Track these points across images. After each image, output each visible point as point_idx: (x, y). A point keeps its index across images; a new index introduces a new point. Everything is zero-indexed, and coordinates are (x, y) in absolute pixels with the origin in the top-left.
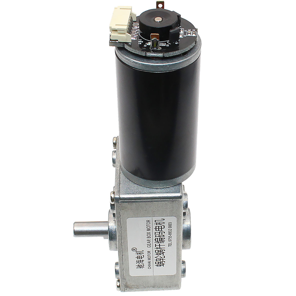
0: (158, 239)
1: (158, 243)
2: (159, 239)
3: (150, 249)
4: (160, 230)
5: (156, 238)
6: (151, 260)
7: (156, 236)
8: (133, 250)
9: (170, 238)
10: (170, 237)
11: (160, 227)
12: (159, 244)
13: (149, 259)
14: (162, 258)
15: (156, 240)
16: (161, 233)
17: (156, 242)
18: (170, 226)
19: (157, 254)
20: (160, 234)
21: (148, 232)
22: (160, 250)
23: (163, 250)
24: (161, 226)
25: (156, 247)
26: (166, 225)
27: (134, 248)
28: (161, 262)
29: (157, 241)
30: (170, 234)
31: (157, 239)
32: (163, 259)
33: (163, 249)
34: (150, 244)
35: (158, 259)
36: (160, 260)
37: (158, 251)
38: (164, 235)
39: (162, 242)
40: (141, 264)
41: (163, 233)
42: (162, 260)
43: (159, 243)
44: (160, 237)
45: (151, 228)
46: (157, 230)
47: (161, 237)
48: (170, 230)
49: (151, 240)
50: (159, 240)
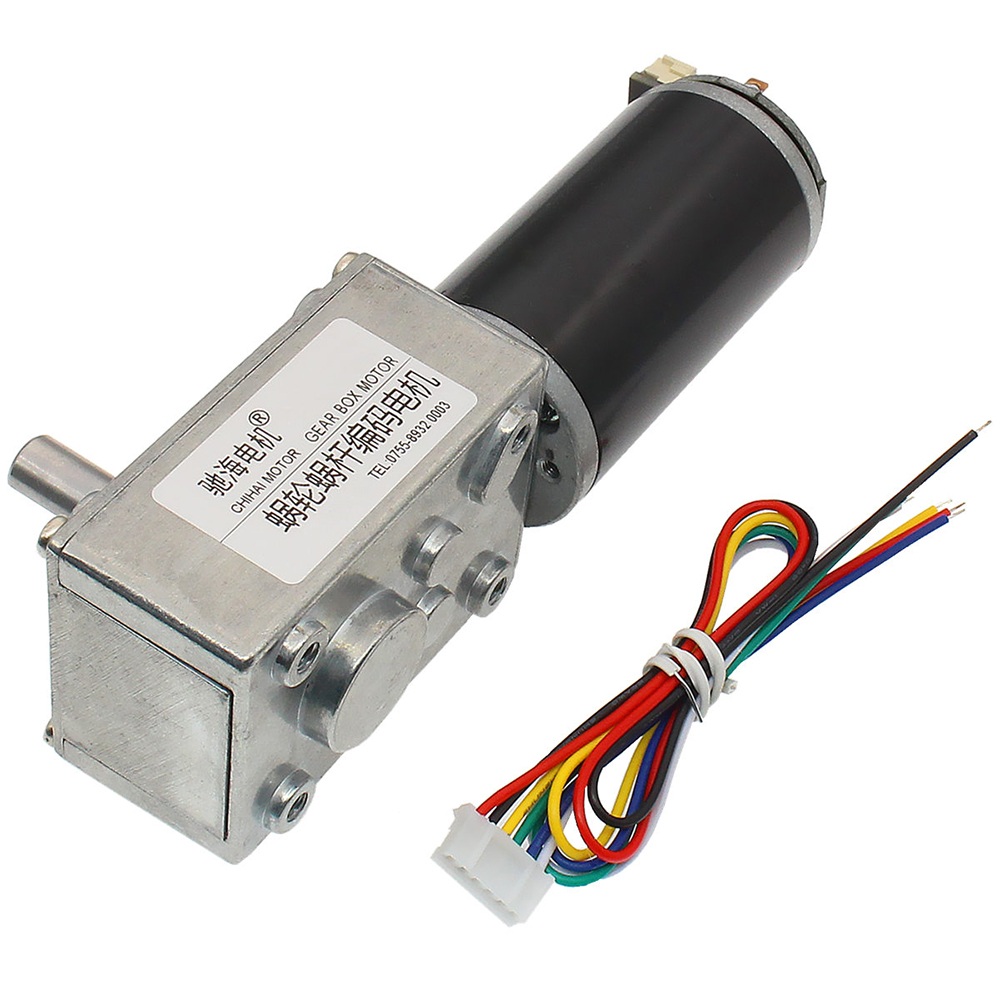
0: (363, 428)
1: (350, 444)
2: (364, 431)
3: (305, 448)
4: (398, 406)
5: (357, 425)
6: (270, 487)
7: (365, 417)
8: (255, 416)
9: (401, 447)
10: (405, 446)
11: (404, 400)
12: (349, 446)
13: (270, 477)
14: (310, 498)
15: (353, 428)
16: (390, 417)
17: (348, 437)
18: (436, 414)
19: (309, 477)
20: (382, 419)
21: (358, 391)
22: (332, 470)
23: (340, 474)
24: (412, 396)
25: (330, 450)
26: (428, 405)
27: (263, 415)
28: (294, 512)
29: (353, 433)
30: (413, 436)
31: (359, 428)
32: (312, 504)
33: (343, 471)
34: (321, 432)
35: (294, 494)
36: (301, 501)
37: (323, 469)
38: (389, 430)
39: (364, 448)
40: (227, 478)
41: (397, 421)
42: (301, 507)
43: (353, 445)
44: (375, 428)
45: (374, 387)
46: (390, 401)
47: (377, 432)
48: (423, 425)
49: (338, 423)
50: (358, 437)
